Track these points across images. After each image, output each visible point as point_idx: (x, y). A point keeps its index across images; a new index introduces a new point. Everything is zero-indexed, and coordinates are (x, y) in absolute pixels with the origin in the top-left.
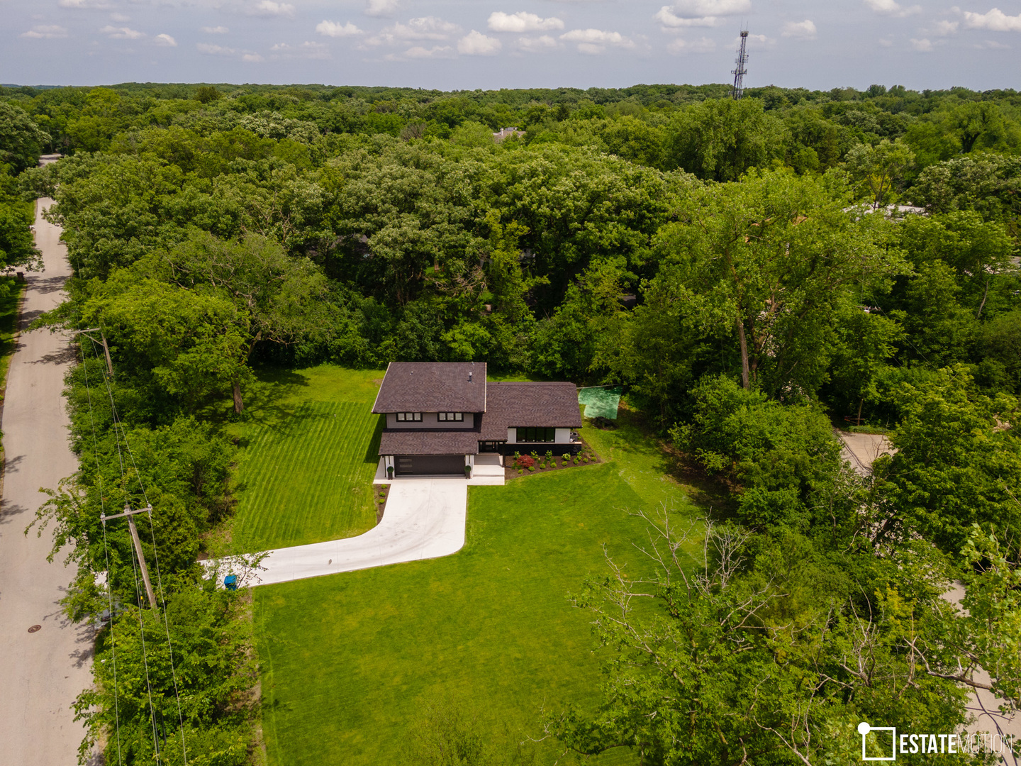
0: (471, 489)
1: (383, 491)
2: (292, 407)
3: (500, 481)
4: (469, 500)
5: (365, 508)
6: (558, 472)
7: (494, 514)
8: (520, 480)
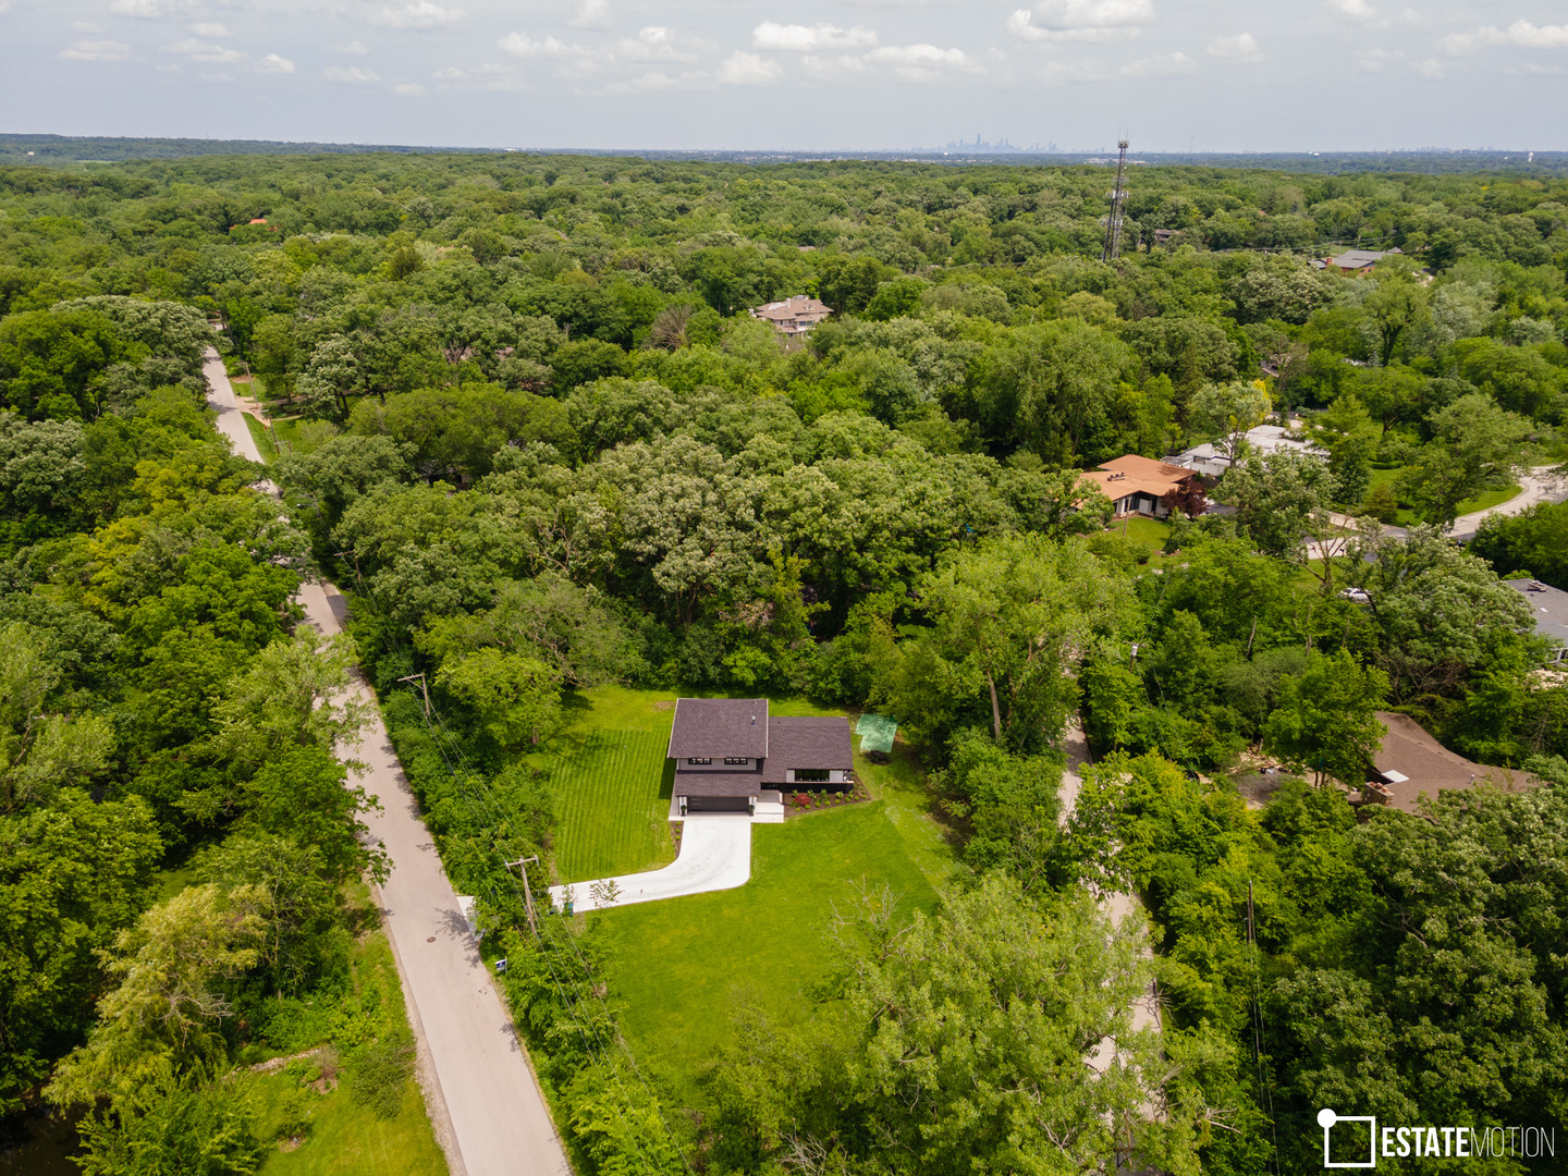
0: (754, 825)
1: (678, 827)
2: (582, 737)
3: (780, 819)
4: (753, 837)
5: (664, 844)
6: (832, 810)
7: (774, 851)
8: (797, 818)
